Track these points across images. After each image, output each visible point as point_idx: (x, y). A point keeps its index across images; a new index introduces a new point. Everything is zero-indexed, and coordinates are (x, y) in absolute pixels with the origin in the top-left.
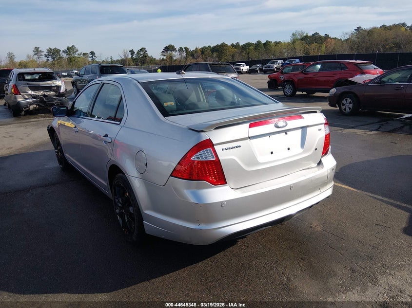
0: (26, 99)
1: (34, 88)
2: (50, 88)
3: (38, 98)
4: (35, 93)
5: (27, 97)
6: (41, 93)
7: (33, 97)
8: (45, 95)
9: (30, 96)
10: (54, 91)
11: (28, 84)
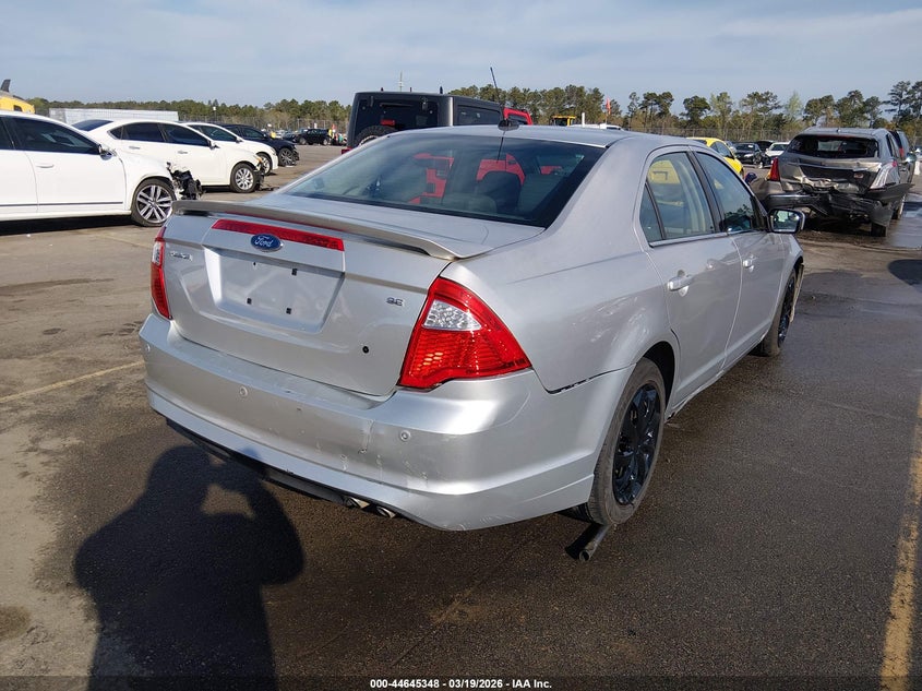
0: (788, 192)
1: (811, 171)
2: (847, 175)
3: (816, 194)
4: (812, 184)
5: (791, 188)
6: (825, 183)
7: (807, 190)
8: (832, 190)
9: (798, 188)
10: (856, 182)
11: (801, 161)
